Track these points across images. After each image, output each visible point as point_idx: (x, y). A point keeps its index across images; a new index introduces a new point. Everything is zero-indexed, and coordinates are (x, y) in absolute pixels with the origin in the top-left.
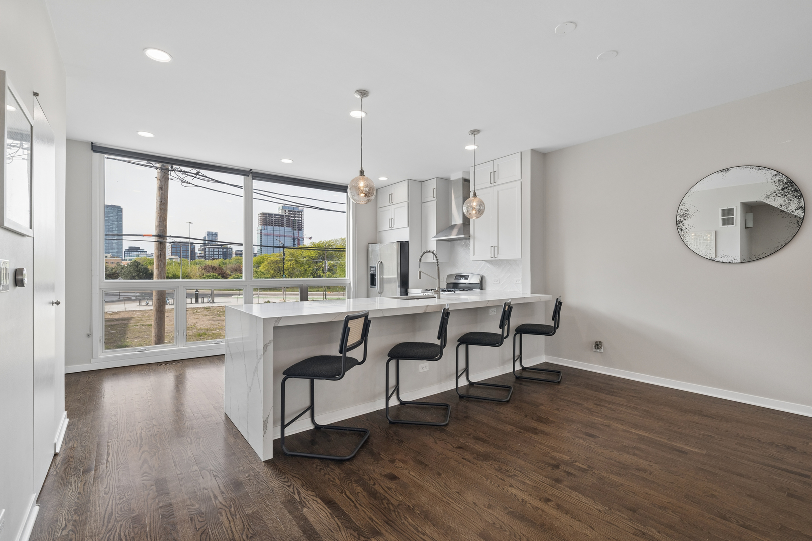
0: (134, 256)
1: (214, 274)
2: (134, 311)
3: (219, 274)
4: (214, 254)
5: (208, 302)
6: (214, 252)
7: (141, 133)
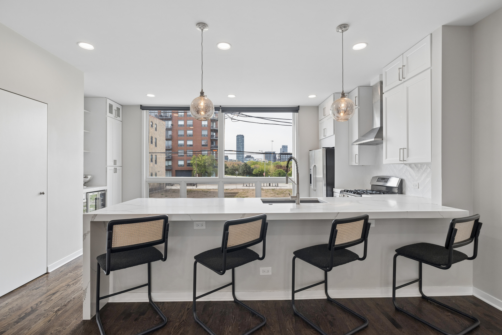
0: (248, 160)
1: (281, 170)
2: (240, 189)
3: (284, 170)
4: (285, 158)
5: (275, 186)
6: (285, 157)
7: (149, 95)
